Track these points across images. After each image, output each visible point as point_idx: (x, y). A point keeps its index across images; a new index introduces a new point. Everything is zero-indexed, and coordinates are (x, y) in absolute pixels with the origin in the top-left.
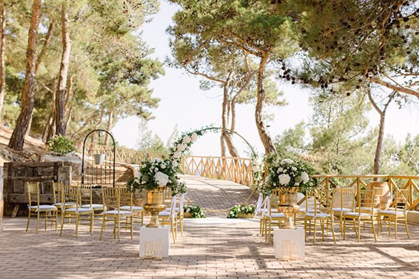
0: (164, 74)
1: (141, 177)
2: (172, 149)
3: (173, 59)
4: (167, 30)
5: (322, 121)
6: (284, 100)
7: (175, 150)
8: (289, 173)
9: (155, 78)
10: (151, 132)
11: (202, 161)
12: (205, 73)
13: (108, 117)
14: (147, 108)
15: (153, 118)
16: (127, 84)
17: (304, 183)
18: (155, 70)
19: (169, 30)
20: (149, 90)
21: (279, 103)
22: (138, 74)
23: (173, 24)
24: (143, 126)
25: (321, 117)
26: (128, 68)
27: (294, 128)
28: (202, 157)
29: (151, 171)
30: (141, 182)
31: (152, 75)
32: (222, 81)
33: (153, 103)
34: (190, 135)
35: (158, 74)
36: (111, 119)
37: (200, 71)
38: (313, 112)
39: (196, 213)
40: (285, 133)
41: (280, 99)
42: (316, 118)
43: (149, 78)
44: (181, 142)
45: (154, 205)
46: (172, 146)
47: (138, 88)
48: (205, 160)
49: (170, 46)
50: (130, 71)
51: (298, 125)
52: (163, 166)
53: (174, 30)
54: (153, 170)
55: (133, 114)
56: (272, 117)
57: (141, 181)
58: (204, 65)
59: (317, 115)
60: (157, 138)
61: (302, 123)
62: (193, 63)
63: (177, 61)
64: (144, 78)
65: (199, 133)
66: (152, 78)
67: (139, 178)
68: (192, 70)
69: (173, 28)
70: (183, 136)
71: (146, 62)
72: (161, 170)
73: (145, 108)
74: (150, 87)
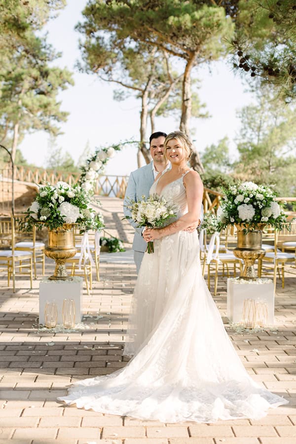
0: (73, 84)
1: (39, 210)
2: (83, 168)
3: (83, 64)
4: (76, 27)
5: (251, 135)
6: (207, 113)
7: (87, 169)
8: (252, 203)
9: (64, 88)
10: (60, 149)
11: (117, 181)
12: (120, 81)
13: (13, 132)
14: (56, 122)
15: (62, 133)
16: (33, 95)
17: (275, 217)
18: (64, 80)
19: (78, 27)
20: (57, 102)
21: (202, 116)
22: (45, 84)
23: (83, 20)
24: (52, 143)
25: (250, 131)
26: (34, 78)
27: (217, 144)
28: (117, 177)
29: (54, 201)
30: (39, 218)
31: (60, 85)
32: (139, 90)
33: (61, 117)
34: (105, 150)
35: (67, 84)
36: (17, 136)
37: (114, 77)
38: (241, 126)
39: (114, 247)
40: (207, 149)
41: (202, 111)
42: (244, 132)
43: (57, 89)
44: (94, 159)
45: (59, 250)
46: (84, 164)
47: (44, 99)
48: (120, 180)
49: (80, 48)
50: (36, 79)
51: (221, 141)
52: (71, 194)
53: (84, 27)
54: (57, 200)
55: (41, 129)
56: (193, 131)
57: (39, 215)
58: (118, 71)
59: (245, 128)
60: (69, 155)
61: (226, 138)
62: (107, 68)
63: (89, 67)
64: (52, 89)
65: (116, 148)
66: (60, 90)
67: (36, 211)
68: (106, 77)
69: (83, 24)
70: (97, 152)
71: (54, 70)
72: (68, 199)
73: (53, 123)
74: (58, 99)
